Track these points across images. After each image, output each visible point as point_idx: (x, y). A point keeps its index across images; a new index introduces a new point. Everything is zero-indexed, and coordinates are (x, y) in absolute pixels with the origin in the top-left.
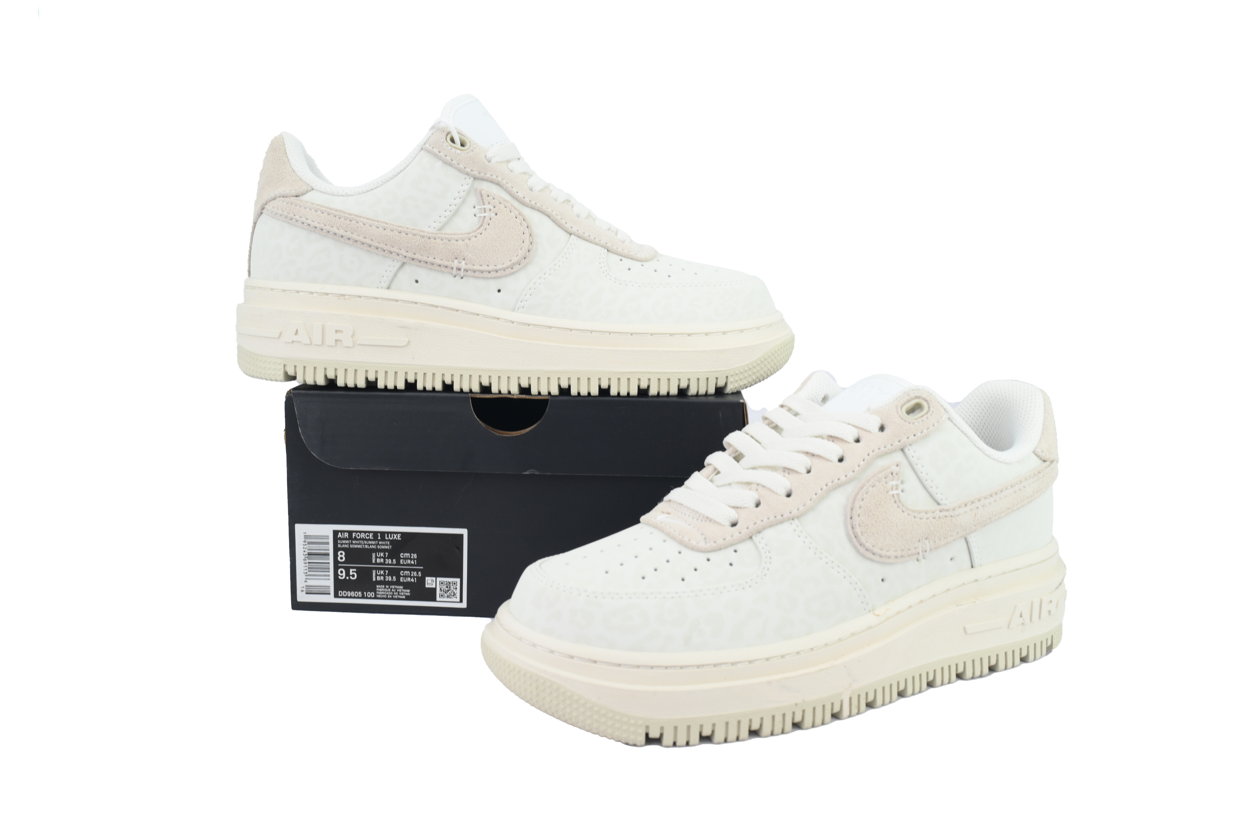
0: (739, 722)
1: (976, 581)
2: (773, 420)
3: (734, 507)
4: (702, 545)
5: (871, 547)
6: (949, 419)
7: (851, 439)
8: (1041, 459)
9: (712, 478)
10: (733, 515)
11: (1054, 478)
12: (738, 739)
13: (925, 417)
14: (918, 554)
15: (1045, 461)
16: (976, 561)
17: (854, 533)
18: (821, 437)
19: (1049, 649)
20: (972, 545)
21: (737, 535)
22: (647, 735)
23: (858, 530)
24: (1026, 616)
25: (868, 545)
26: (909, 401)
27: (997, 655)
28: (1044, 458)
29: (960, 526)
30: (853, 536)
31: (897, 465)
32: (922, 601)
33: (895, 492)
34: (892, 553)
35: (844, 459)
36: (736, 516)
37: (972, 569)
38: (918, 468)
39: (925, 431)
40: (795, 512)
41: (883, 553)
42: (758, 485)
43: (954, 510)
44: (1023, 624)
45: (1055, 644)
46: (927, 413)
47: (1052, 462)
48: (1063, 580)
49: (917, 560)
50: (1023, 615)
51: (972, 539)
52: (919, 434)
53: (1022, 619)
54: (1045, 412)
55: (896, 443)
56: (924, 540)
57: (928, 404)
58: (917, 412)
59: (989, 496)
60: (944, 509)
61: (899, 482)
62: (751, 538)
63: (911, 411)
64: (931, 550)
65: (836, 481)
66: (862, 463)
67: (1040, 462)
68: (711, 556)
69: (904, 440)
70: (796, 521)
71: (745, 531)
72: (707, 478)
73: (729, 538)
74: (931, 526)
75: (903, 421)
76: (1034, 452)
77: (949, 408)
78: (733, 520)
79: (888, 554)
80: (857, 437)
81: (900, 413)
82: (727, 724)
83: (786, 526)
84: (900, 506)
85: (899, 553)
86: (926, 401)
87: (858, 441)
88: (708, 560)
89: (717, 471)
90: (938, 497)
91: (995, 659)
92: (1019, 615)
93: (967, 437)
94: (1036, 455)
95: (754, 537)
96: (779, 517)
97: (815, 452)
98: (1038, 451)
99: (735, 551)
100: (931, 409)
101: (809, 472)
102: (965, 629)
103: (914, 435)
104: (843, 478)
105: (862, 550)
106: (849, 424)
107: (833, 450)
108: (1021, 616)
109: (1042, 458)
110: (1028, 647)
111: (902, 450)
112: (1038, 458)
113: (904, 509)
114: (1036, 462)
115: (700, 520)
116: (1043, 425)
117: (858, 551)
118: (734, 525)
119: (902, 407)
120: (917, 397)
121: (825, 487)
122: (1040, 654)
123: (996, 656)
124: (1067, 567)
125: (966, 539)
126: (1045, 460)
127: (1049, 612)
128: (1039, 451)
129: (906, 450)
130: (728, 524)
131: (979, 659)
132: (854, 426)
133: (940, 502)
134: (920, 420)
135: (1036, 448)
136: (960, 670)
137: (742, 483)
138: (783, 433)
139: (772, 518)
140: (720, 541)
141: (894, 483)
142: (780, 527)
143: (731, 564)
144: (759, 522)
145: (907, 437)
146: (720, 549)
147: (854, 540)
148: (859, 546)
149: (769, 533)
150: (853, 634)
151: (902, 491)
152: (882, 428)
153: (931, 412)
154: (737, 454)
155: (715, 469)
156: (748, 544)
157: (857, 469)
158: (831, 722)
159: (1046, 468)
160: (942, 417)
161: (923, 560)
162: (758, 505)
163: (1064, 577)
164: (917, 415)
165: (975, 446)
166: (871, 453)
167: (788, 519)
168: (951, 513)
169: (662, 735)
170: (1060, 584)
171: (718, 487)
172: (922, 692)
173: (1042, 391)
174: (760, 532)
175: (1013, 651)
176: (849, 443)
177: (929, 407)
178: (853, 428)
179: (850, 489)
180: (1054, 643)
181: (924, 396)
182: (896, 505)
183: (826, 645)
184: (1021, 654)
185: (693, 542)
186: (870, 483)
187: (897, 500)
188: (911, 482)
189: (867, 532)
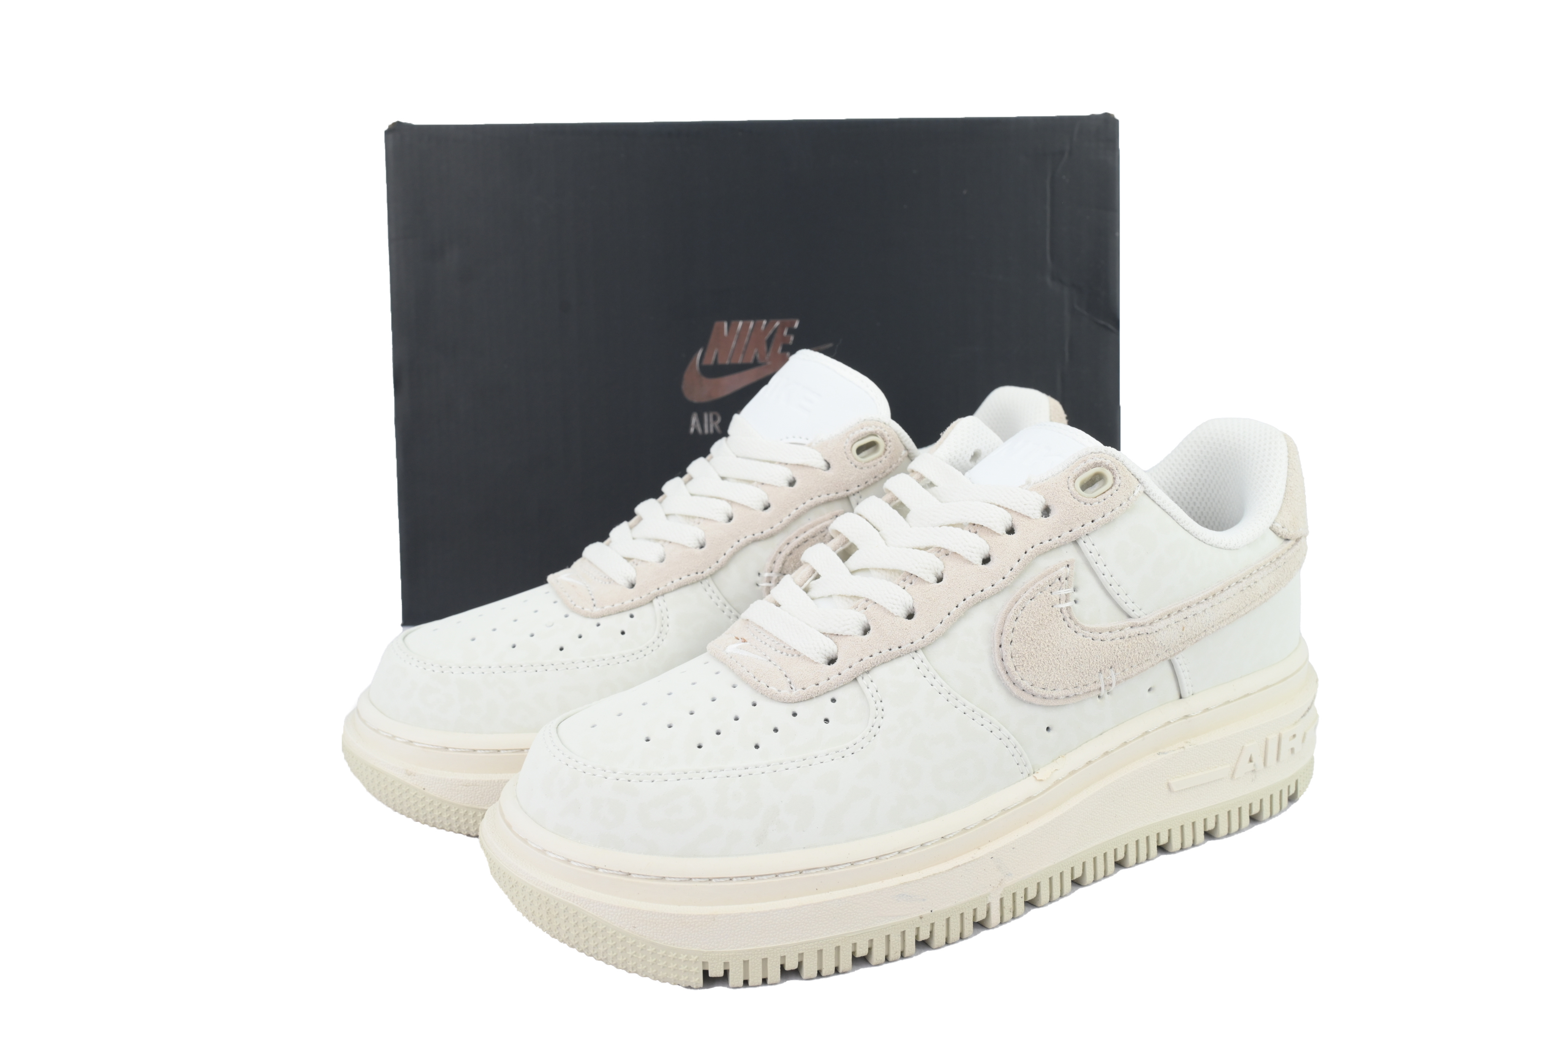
0: (838, 949)
1: (1186, 716)
2: (897, 495)
3: (831, 635)
4: (785, 692)
5: (1029, 687)
6: (1144, 492)
7: (1002, 530)
8: (1281, 537)
9: (809, 584)
10: (829, 647)
11: (1300, 564)
12: (837, 971)
13: (1109, 493)
14: (1100, 689)
15: (1287, 540)
16: (1186, 690)
17: (1004, 668)
18: (960, 525)
19: (1292, 799)
20: (1179, 668)
21: (834, 677)
22: (705, 973)
23: (1010, 664)
24: (1258, 760)
25: (1025, 684)
26: (1085, 470)
27: (1217, 816)
28: (1285, 536)
29: (1160, 645)
30: (1003, 672)
31: (1068, 566)
32: (1107, 753)
33: (1064, 605)
34: (1060, 693)
35: (991, 558)
36: (835, 648)
37: (1181, 700)
38: (1099, 568)
39: (1108, 514)
40: (918, 641)
41: (1047, 693)
42: (867, 600)
43: (1151, 624)
44: (1254, 771)
45: (1300, 791)
46: (1111, 488)
47: (1297, 540)
48: (1312, 703)
49: (1099, 697)
50: (1254, 760)
51: (1177, 662)
52: (1099, 520)
53: (1252, 764)
54: (1288, 468)
55: (1066, 534)
56: (1107, 670)
57: (1113, 474)
58: (1097, 485)
59: (1203, 600)
60: (1136, 624)
61: (1071, 590)
62: (855, 679)
63: (1087, 485)
64: (1118, 682)
65: (978, 593)
66: (1016, 565)
67: (1281, 541)
68: (798, 708)
69: (1077, 529)
70: (921, 654)
71: (846, 672)
72: (801, 586)
73: (823, 683)
74: (1117, 649)
75: (1075, 501)
76: (1271, 528)
77: (1145, 478)
78: (831, 654)
79: (1055, 694)
80: (1010, 526)
81: (1072, 489)
82: (820, 952)
83: (906, 661)
84: (1072, 625)
85: (1071, 692)
86: (1111, 470)
87: (1011, 531)
88: (795, 715)
89: (816, 574)
90: (1128, 607)
91: (1214, 821)
92: (1248, 760)
93: (1172, 517)
94: (1275, 532)
95: (859, 679)
96: (895, 649)
97: (952, 548)
98: (1277, 527)
99: (833, 700)
100: (1118, 481)
101: (940, 580)
102: (1169, 785)
103: (1093, 521)
104: (988, 589)
105: (1016, 691)
106: (999, 506)
107: (976, 545)
108: (1251, 761)
109: (1284, 537)
110: (1261, 801)
111: (1075, 542)
112: (1277, 535)
113: (1077, 628)
114: (1274, 542)
115: (784, 654)
116: (1286, 486)
117: (1010, 693)
118: (832, 661)
119: (1076, 479)
120: (1096, 465)
121: (962, 603)
122: (1279, 808)
123: (1214, 818)
124: (1319, 682)
125: (1170, 661)
126: (1288, 538)
127: (1292, 750)
128: (1278, 525)
129: (1081, 543)
130: (823, 660)
131: (1191, 824)
132: (1006, 509)
133: (1132, 614)
134: (1101, 498)
135: (1274, 523)
136: (1163, 841)
137: (845, 596)
138: (909, 516)
139: (885, 651)
140: (811, 687)
141: (1063, 592)
142: (897, 664)
143: (827, 721)
144: (866, 658)
145: (1082, 524)
146: (811, 698)
147: (1005, 677)
148: (1011, 686)
149: (880, 673)
150: (1004, 811)
151: (1075, 602)
152: (1046, 511)
153: (1116, 486)
154: (846, 546)
155: (814, 571)
156: (851, 690)
157: (1009, 574)
158: (975, 934)
159: (1288, 550)
160: (1134, 492)
161: (1107, 696)
162: (866, 631)
163: (1314, 698)
164: (1097, 489)
165: (1184, 528)
166: (1030, 550)
167: (909, 652)
168: (1147, 629)
169: (726, 972)
170: (1309, 709)
171: (813, 599)
172: (1108, 876)
173: (1286, 436)
174: (868, 672)
175: (1240, 809)
176: (999, 535)
177: (1114, 478)
178: (1005, 512)
179: (1000, 604)
180: (1299, 789)
181: (1108, 462)
182: (1065, 623)
183: (965, 829)
184: (1250, 811)
185: (773, 689)
186: (1027, 594)
187: (1068, 616)
188: (1089, 588)
189: (1023, 666)
